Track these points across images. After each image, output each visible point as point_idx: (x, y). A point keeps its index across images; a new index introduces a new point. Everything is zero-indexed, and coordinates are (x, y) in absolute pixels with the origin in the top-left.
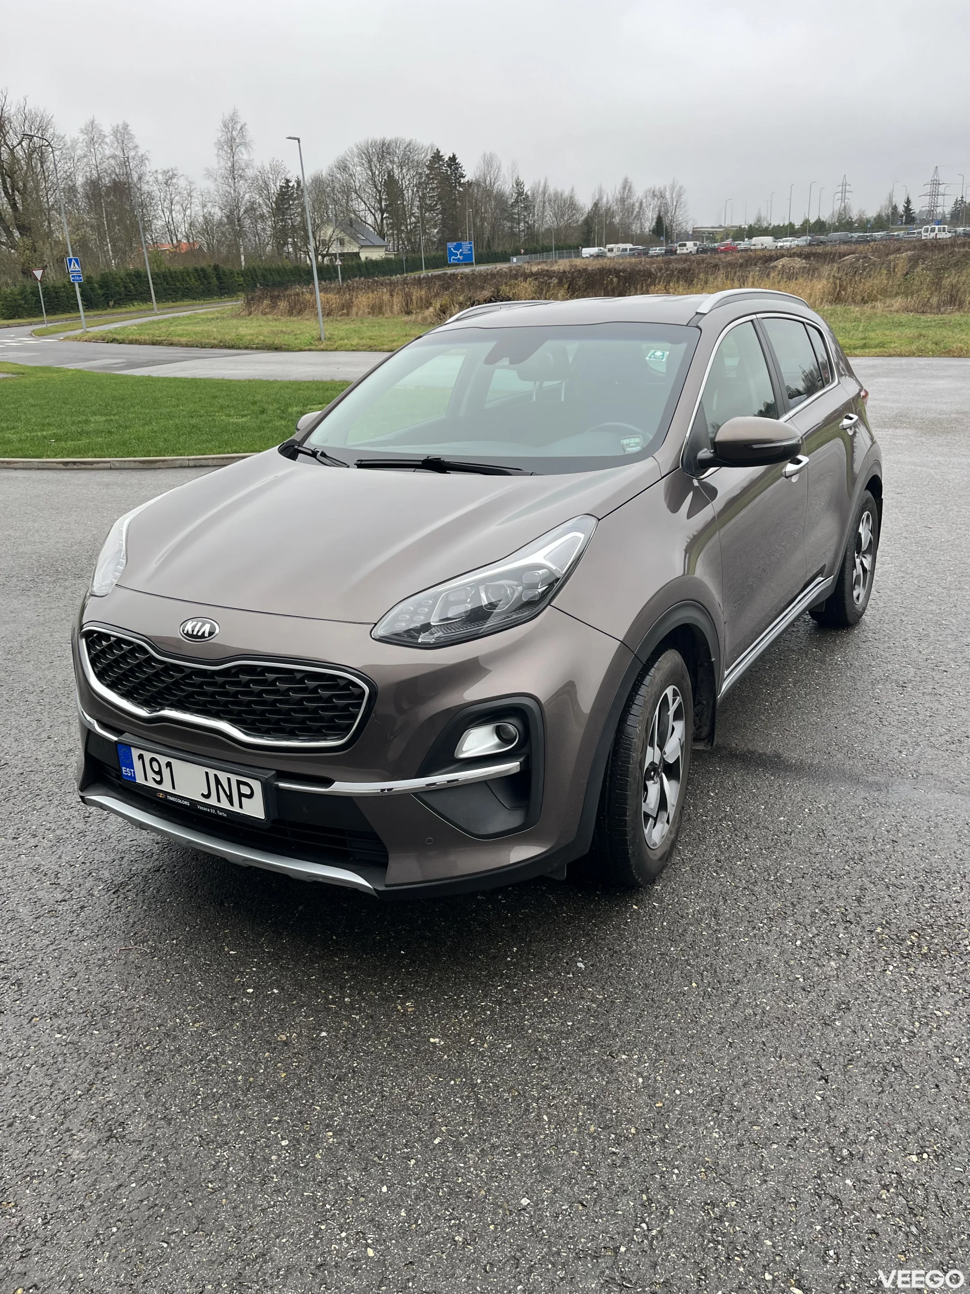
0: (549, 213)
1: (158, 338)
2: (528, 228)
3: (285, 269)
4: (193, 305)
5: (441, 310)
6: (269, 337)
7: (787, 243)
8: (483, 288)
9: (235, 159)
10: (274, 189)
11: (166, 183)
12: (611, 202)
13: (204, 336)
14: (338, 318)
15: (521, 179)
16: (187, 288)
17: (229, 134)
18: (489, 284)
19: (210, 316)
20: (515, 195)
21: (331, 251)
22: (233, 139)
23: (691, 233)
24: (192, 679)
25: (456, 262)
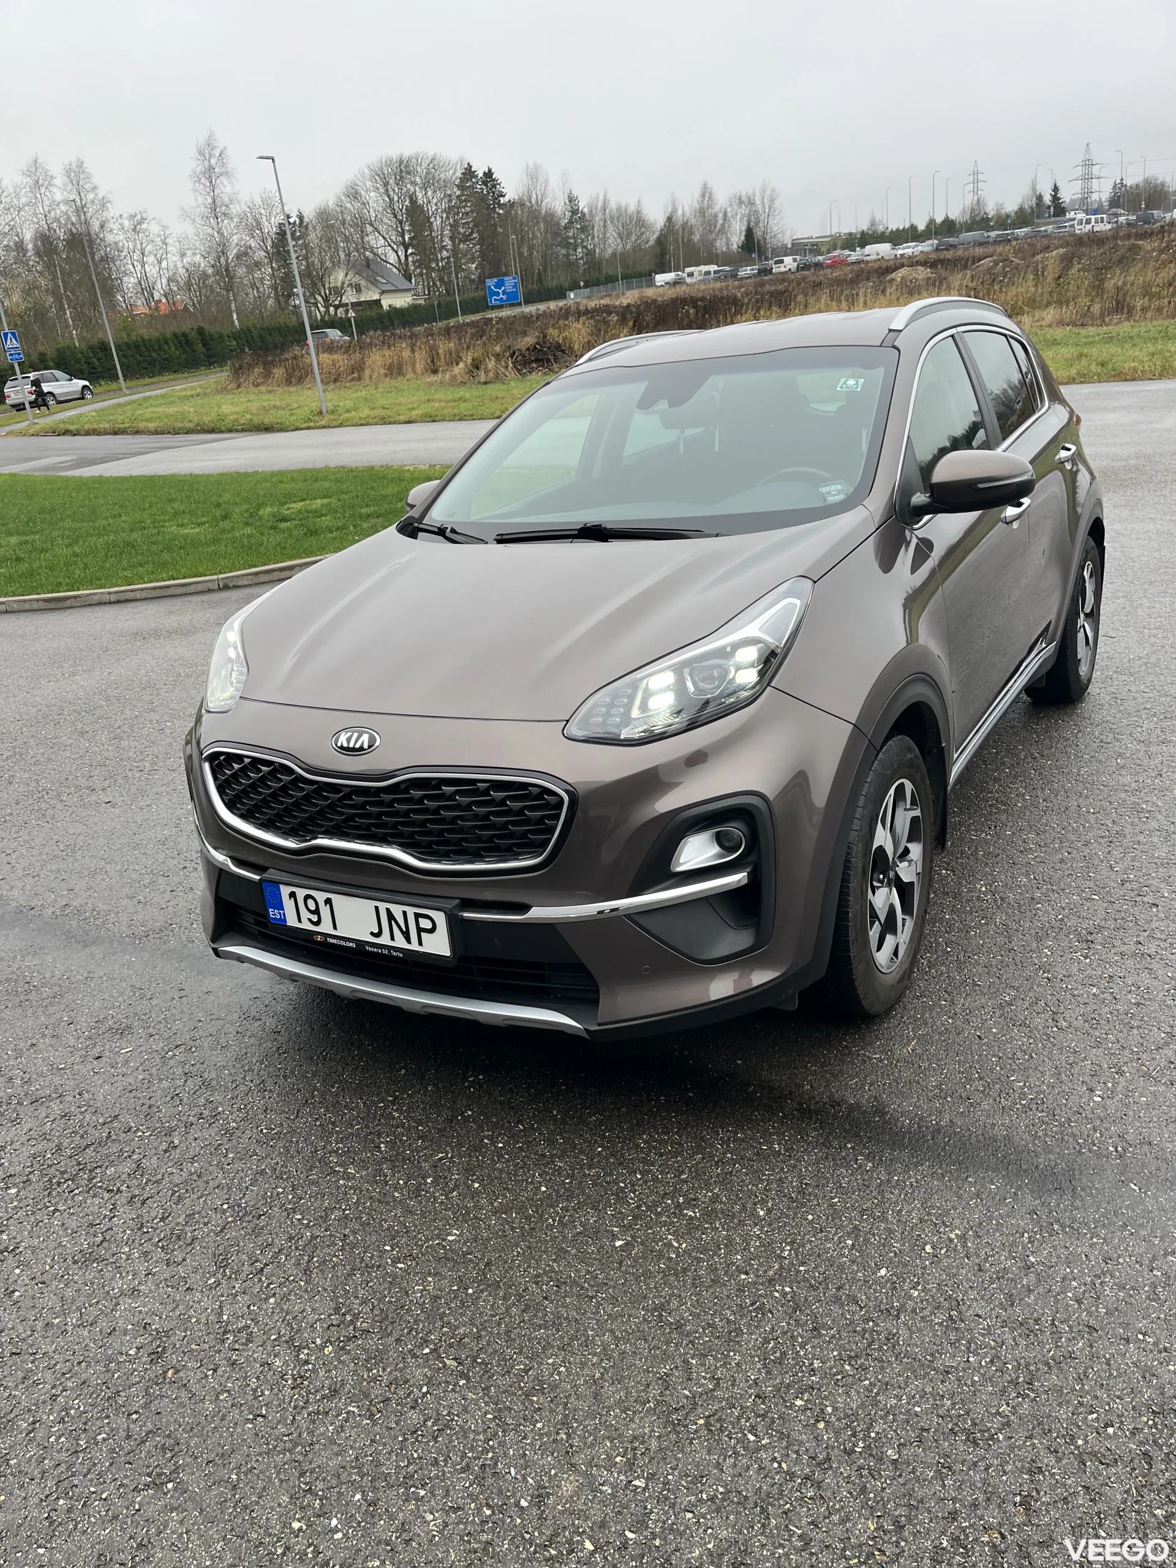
0: (612, 233)
1: (121, 426)
2: (587, 255)
3: (287, 326)
4: (174, 380)
5: (473, 366)
6: (258, 415)
7: (908, 249)
8: (525, 334)
9: (216, 193)
10: (270, 227)
11: (134, 230)
12: (688, 214)
13: (177, 419)
14: (348, 384)
15: (575, 193)
16: (166, 359)
17: (206, 163)
18: (533, 328)
19: (189, 393)
20: (568, 214)
21: (345, 300)
22: (211, 168)
23: (789, 246)
24: (353, 800)
25: (498, 303)
